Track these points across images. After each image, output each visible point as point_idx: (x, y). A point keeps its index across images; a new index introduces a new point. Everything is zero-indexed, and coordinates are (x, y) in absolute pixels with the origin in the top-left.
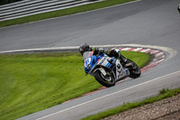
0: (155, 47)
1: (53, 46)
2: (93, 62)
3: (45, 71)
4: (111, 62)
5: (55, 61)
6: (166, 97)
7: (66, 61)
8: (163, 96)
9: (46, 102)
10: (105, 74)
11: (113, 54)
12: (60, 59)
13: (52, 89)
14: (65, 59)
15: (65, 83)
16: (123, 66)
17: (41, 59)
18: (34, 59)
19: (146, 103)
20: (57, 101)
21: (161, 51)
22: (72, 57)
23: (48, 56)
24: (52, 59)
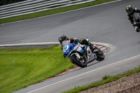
0: (99, 43)
1: (20, 42)
2: (71, 48)
3: (13, 62)
4: (83, 48)
5: (21, 54)
6: (107, 82)
7: (30, 55)
8: (105, 81)
9: (15, 86)
10: (79, 57)
11: (84, 42)
12: (25, 52)
13: (19, 76)
14: (29, 52)
15: (30, 71)
16: (92, 51)
17: (10, 53)
18: (5, 52)
19: (92, 87)
20: (23, 85)
21: (104, 46)
22: (35, 51)
23: (16, 50)
24: (19, 52)
